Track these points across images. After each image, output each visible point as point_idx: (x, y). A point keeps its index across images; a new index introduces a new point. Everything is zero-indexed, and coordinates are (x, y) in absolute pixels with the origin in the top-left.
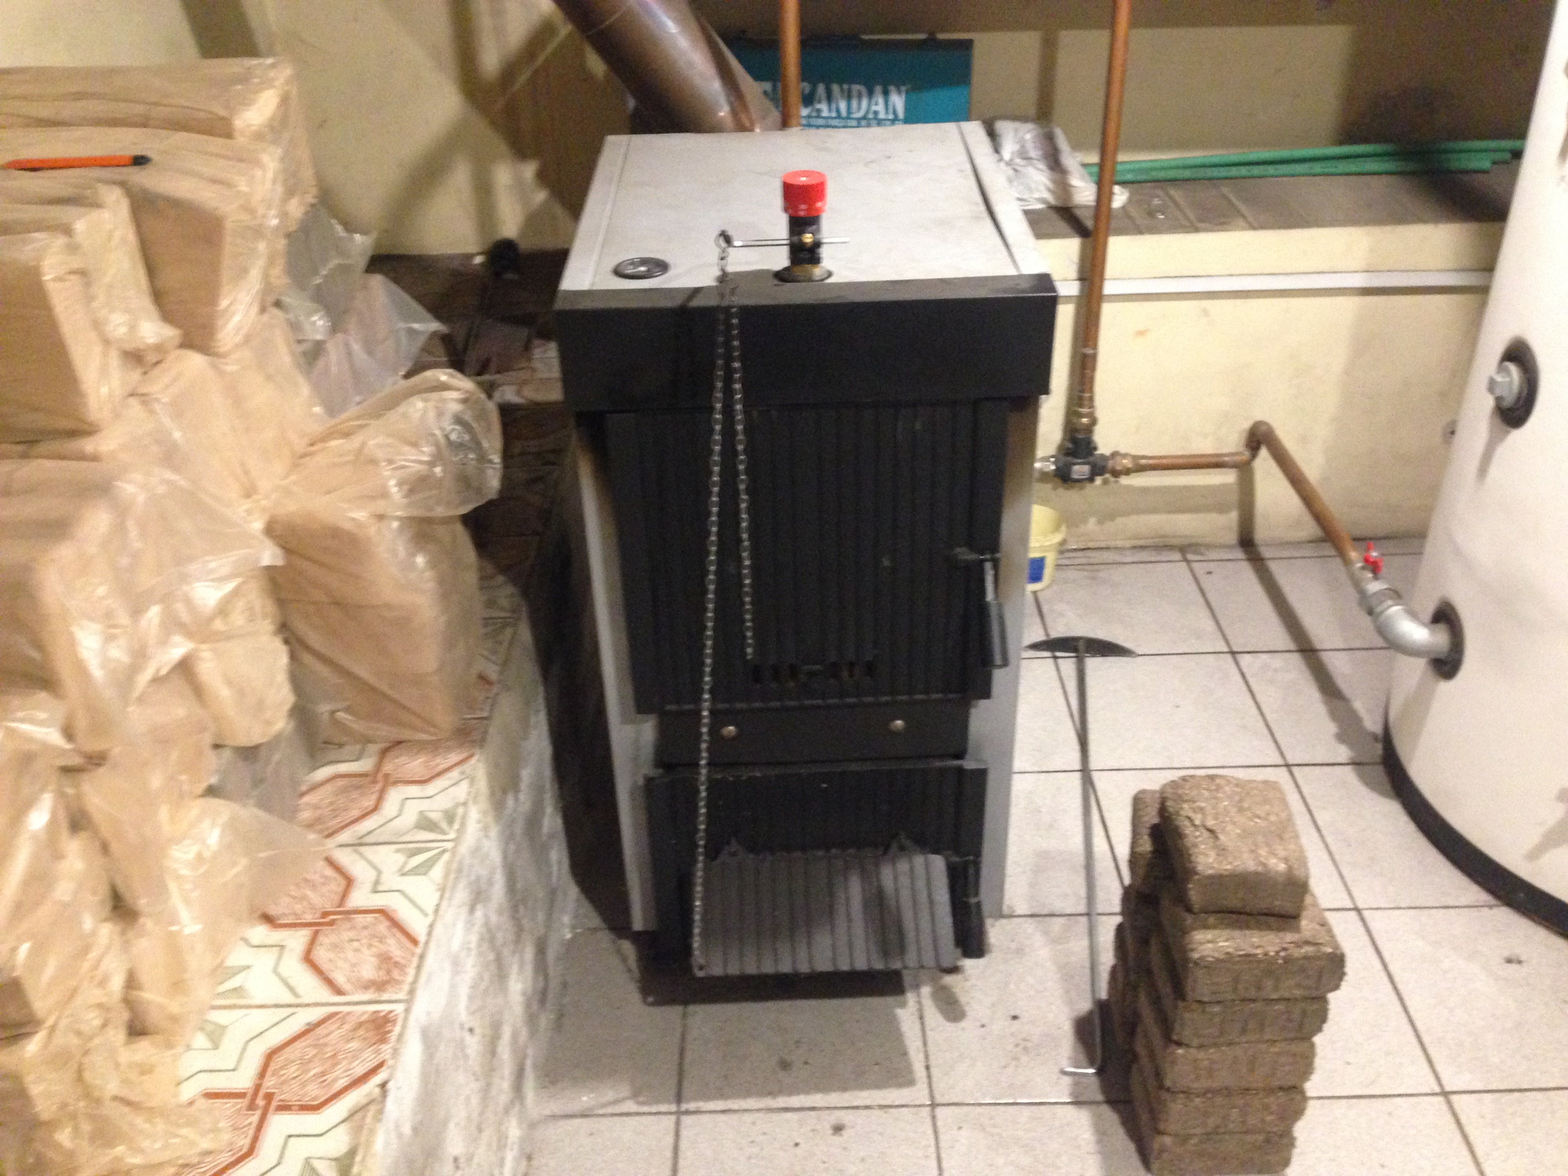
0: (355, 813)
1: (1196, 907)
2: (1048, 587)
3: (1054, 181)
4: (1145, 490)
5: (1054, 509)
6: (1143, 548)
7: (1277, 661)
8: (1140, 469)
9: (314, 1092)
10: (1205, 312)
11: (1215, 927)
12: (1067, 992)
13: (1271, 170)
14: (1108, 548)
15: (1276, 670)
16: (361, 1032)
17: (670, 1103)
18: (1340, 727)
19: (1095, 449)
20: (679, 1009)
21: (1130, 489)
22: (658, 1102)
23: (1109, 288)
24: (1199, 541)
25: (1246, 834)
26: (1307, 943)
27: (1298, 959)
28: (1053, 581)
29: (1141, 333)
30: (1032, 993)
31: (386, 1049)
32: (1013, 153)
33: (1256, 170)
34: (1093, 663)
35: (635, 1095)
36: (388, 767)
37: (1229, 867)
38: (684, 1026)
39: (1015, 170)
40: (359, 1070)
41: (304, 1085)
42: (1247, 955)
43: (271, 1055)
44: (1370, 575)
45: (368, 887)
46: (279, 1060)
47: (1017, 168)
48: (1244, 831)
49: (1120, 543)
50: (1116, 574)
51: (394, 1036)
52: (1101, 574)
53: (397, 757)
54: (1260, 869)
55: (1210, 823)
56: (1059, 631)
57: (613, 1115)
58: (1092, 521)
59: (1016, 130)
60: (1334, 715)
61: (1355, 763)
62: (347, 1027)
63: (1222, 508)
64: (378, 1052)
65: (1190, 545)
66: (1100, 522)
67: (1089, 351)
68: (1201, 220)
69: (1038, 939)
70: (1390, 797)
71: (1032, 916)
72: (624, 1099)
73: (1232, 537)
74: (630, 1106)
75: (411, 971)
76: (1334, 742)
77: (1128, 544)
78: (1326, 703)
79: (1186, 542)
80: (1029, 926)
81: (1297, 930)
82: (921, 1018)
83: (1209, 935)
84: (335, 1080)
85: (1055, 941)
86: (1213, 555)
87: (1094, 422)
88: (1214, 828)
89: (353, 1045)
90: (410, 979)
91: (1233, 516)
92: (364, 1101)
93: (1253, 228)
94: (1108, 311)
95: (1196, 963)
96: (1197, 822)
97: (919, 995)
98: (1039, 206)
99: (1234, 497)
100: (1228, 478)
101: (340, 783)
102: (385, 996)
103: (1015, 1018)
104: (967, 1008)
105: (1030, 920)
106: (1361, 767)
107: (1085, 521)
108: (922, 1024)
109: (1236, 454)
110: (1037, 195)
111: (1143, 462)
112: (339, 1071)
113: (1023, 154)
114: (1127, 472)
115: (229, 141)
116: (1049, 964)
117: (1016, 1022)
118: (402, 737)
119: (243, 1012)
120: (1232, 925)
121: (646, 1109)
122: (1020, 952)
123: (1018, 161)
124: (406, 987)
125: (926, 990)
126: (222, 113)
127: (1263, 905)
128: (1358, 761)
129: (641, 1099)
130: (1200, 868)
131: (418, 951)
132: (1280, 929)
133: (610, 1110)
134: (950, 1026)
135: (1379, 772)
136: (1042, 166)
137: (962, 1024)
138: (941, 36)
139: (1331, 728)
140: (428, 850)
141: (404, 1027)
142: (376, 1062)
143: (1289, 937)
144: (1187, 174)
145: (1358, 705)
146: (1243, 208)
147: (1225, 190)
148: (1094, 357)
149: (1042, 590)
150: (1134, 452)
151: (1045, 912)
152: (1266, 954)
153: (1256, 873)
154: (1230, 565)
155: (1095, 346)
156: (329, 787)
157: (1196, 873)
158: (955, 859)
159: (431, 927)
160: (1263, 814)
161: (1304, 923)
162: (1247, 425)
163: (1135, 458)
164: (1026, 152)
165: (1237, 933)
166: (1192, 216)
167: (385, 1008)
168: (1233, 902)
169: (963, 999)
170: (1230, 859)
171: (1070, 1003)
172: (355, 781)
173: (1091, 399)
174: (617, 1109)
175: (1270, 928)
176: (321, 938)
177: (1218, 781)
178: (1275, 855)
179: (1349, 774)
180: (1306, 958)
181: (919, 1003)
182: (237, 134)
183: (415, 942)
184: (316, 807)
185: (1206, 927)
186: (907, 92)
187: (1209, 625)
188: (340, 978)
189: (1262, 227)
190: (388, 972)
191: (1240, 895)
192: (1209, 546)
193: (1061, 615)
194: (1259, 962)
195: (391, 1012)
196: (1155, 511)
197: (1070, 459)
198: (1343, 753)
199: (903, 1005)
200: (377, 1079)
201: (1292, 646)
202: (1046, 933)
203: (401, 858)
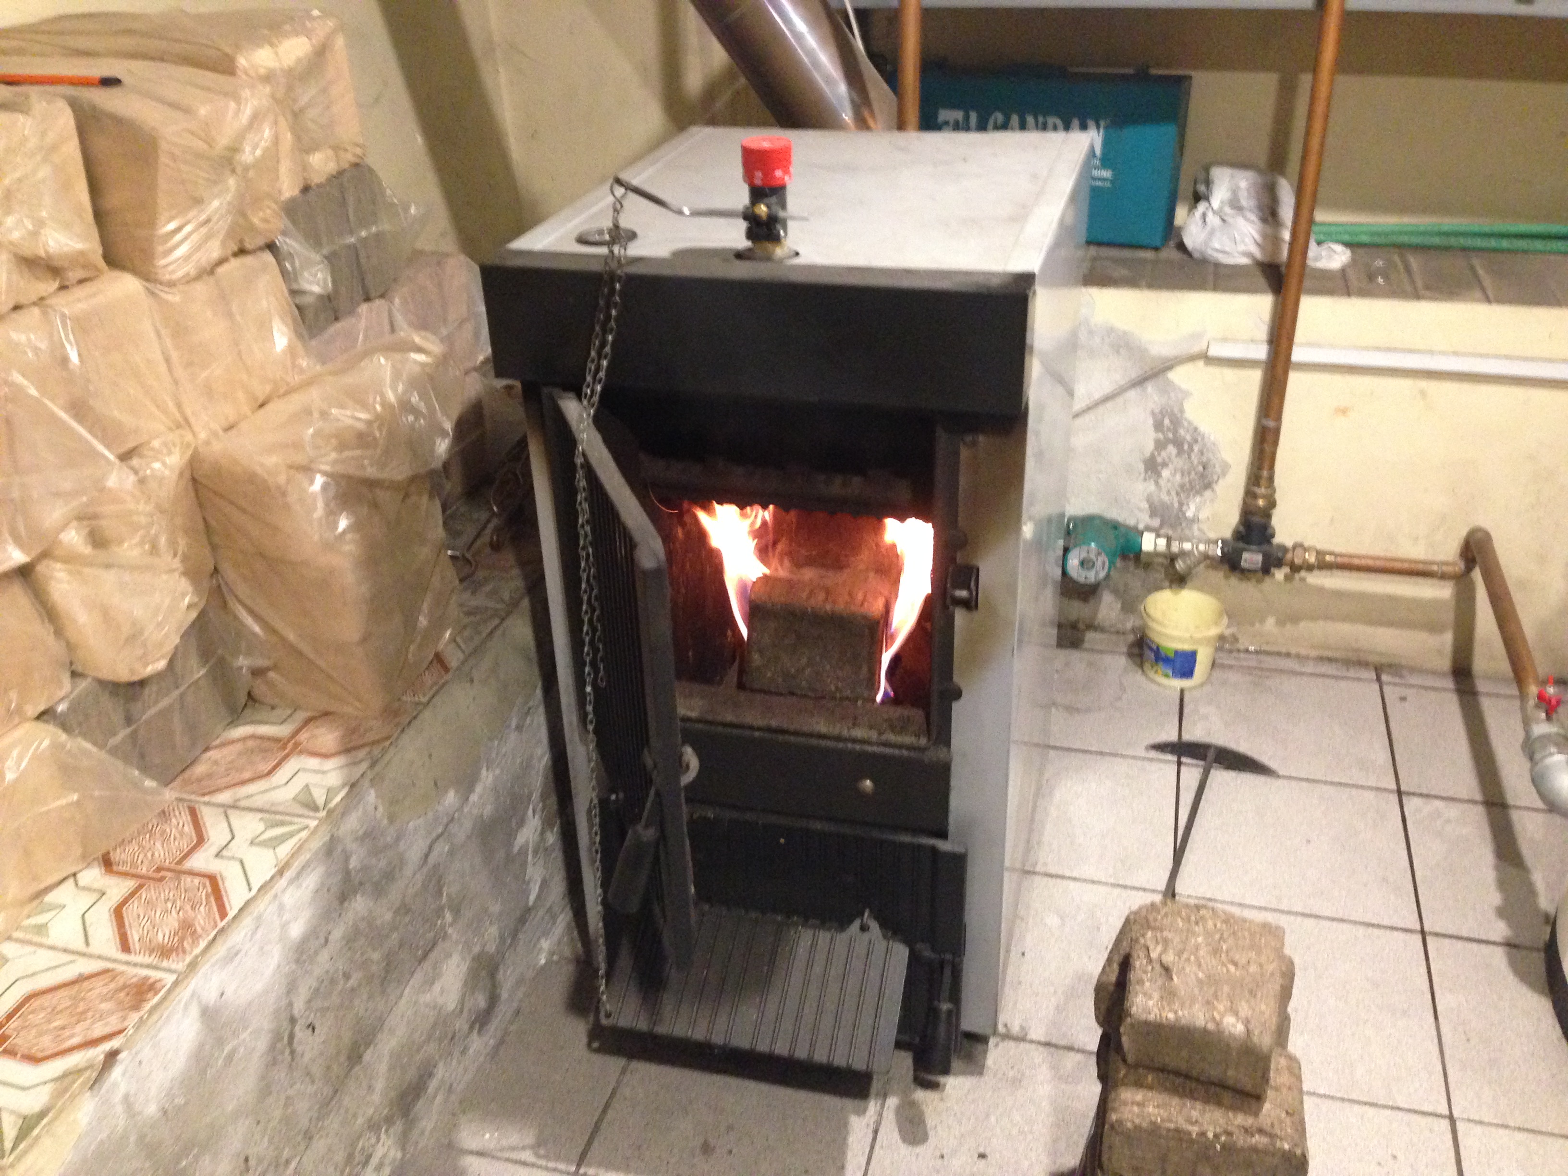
0: (247, 775)
1: (1130, 1058)
2: (1202, 685)
3: (1264, 236)
4: (1339, 594)
5: (1218, 599)
6: (1330, 660)
7: (1453, 811)
8: (1323, 565)
9: (47, 1043)
10: (1423, 393)
11: (1150, 1088)
12: (1055, 1141)
13: (1539, 245)
14: (1288, 655)
15: (1448, 821)
16: (122, 995)
17: (568, 1161)
18: (1506, 899)
19: (1273, 536)
20: (621, 1062)
21: (1321, 590)
22: (558, 1158)
23: (1298, 355)
24: (1404, 662)
25: (1212, 980)
26: (1261, 1131)
27: (1242, 1149)
28: (1208, 680)
29: (1343, 411)
30: (1014, 1132)
31: (134, 1017)
32: (1222, 202)
33: (1522, 244)
34: (1220, 777)
35: (536, 1147)
36: (303, 736)
37: (1171, 1016)
38: (618, 1082)
39: (1224, 220)
40: (99, 1030)
41: (40, 1034)
42: (1177, 1130)
43: (28, 998)
44: (1543, 715)
45: (214, 850)
46: (36, 1003)
47: (1226, 218)
48: (1209, 977)
49: (1303, 652)
50: (1289, 685)
51: (147, 1006)
52: (1268, 682)
53: (317, 727)
54: (1211, 1026)
55: (1169, 958)
56: (1194, 733)
57: (508, 1160)
58: (1271, 622)
59: (1232, 176)
60: (1502, 884)
61: (1510, 945)
62: (112, 986)
63: (1433, 628)
64: (124, 1019)
65: (1390, 666)
66: (1281, 623)
67: (1271, 424)
68: (1427, 287)
69: (1044, 1073)
70: (1541, 992)
71: (1047, 1044)
72: (524, 1148)
73: (1445, 663)
74: (527, 1156)
75: (203, 944)
76: (1491, 915)
77: (1314, 653)
78: (1497, 868)
79: (1384, 660)
80: (1038, 1055)
81: (1256, 1114)
82: (876, 1132)
83: (1139, 1096)
84: (72, 1036)
85: (1060, 1077)
86: (1414, 680)
87: (1272, 504)
88: (1171, 965)
89: (105, 1006)
90: (197, 951)
91: (1448, 638)
92: (83, 1064)
93: (1488, 300)
94: (1295, 380)
95: (1112, 1127)
96: (1154, 955)
97: (883, 1106)
98: (1244, 261)
99: (1449, 616)
100: (1444, 592)
101: (250, 743)
102: (165, 964)
103: (982, 1156)
104: (931, 1133)
105: (1041, 1049)
106: (1514, 951)
107: (1262, 621)
108: (874, 1139)
109: (1446, 563)
110: (1241, 248)
111: (1328, 558)
112: (79, 1028)
113: (1235, 204)
114: (1310, 568)
115: (230, 79)
116: (1045, 1103)
117: (983, 1161)
118: (331, 709)
119: (31, 949)
120: (1174, 1091)
121: (543, 1162)
122: (1016, 1082)
123: (1227, 210)
124: (188, 959)
125: (892, 1102)
126: (228, 50)
127: (1215, 1073)
128: (1513, 942)
129: (542, 1152)
130: (1134, 1010)
131: (221, 925)
132: (1234, 1108)
133: (507, 1155)
134: (905, 1150)
135: (1538, 960)
136: (1253, 217)
137: (920, 1149)
138: (1154, 71)
139: (1495, 898)
140: (291, 823)
141: (165, 998)
142: (120, 1027)
143: (1240, 1119)
144: (1437, 241)
145: (1538, 878)
146: (1487, 282)
147: (1476, 262)
148: (1277, 431)
149: (1191, 689)
150: (1321, 546)
151: (1063, 1043)
152: (1203, 1134)
153: (1205, 1031)
154: (1432, 695)
155: (1279, 418)
156: (239, 746)
157: (1130, 1015)
158: (927, 953)
159: (247, 904)
160: (1243, 961)
161: (1267, 1106)
162: (1464, 533)
163: (1320, 553)
164: (1238, 201)
165: (1175, 1101)
166: (1420, 284)
167: (154, 975)
168: (1176, 1059)
169: (931, 1121)
170: (1176, 1006)
171: (1054, 1153)
172: (267, 744)
173: (1271, 479)
174: (514, 1155)
175: (1219, 1104)
176: (143, 893)
177: (1203, 912)
178: (1236, 1014)
179: (1498, 957)
180: (1254, 1149)
181: (880, 1115)
182: (239, 73)
183: (223, 914)
184: (216, 763)
185: (1139, 1084)
186: (1106, 128)
187: (1383, 756)
188: (134, 936)
189: (1501, 300)
190: (182, 940)
191: (1184, 1053)
192: (1413, 670)
193: (1206, 717)
194: (1192, 1142)
195: (160, 980)
196: (1346, 618)
197: (1241, 545)
198: (1500, 930)
199: (862, 1112)
200: (107, 1046)
201: (1478, 797)
202: (1054, 1068)
203: (261, 827)
